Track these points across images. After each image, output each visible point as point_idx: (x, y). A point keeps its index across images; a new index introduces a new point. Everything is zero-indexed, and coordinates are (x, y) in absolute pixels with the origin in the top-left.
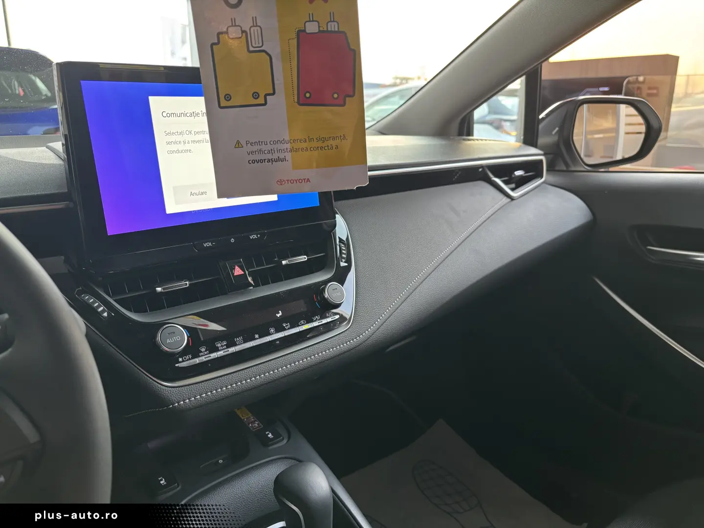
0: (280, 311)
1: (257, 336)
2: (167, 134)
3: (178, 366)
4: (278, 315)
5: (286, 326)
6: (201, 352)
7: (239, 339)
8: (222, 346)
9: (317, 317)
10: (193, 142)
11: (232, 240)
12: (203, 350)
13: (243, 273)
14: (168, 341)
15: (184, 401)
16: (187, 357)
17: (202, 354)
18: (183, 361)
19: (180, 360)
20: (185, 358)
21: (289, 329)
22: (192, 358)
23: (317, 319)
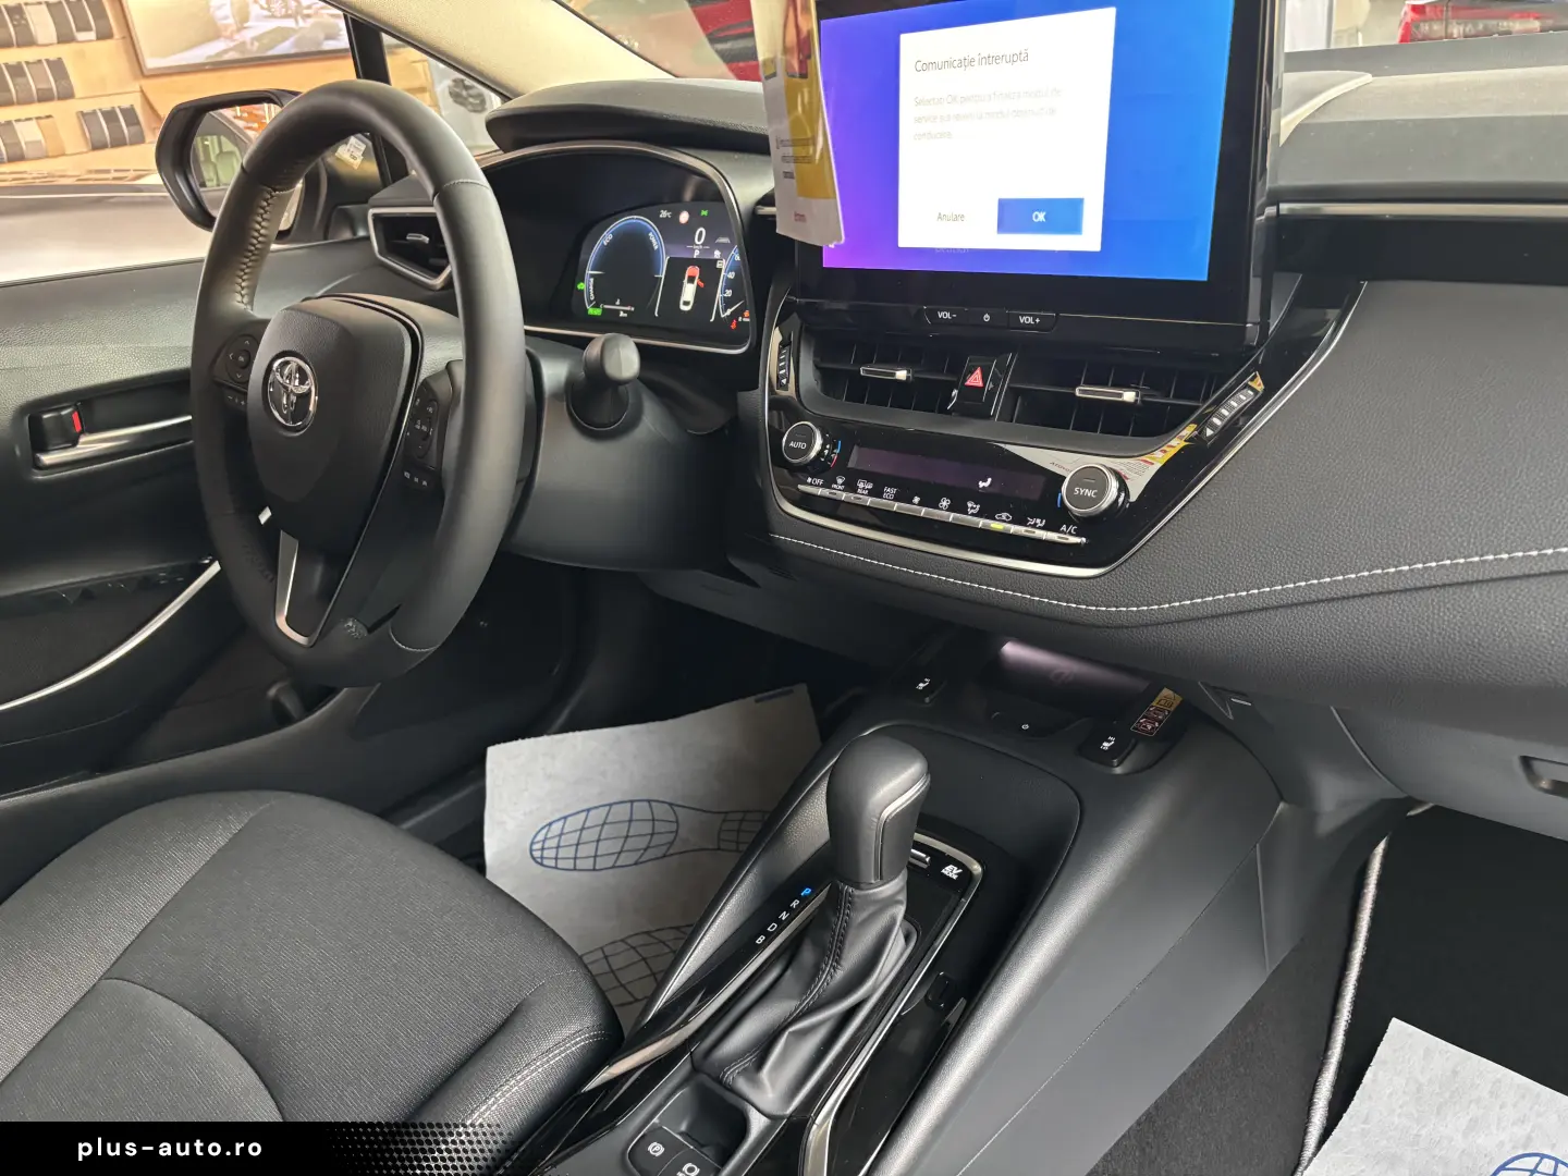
0: (990, 480)
1: (916, 500)
2: (918, 104)
3: (799, 487)
4: (981, 484)
5: (972, 508)
6: (836, 483)
7: (890, 491)
8: (864, 488)
9: (1038, 521)
10: (958, 117)
11: (987, 318)
12: (840, 481)
13: (981, 384)
16: (817, 481)
17: (835, 486)
18: (811, 484)
19: (809, 480)
20: (814, 481)
21: (973, 515)
23: (1036, 524)
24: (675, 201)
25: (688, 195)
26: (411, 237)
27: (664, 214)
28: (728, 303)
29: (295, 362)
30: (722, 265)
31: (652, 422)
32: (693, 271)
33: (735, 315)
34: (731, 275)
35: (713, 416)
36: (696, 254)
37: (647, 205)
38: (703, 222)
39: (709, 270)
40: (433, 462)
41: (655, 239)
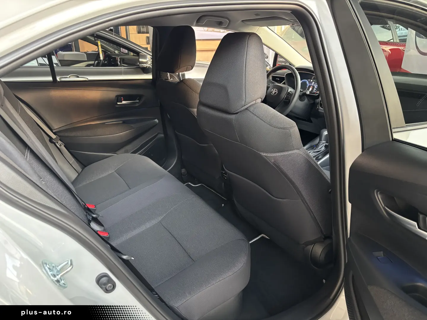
24: (311, 79)
25: (313, 78)
26: (277, 79)
27: (309, 80)
28: (315, 90)
29: (275, 89)
30: (315, 86)
31: (306, 101)
32: (312, 87)
33: (316, 92)
34: (316, 88)
35: (312, 102)
36: (312, 85)
37: (307, 79)
38: (314, 81)
39: (313, 87)
40: (289, 99)
41: (307, 83)
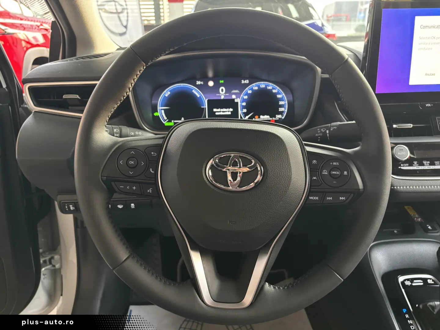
3: (400, 168)
6: (414, 164)
7: (437, 162)
8: (427, 164)
10: (435, 43)
14: (399, 153)
15: (400, 187)
16: (406, 165)
18: (403, 166)
19: (402, 165)
20: (405, 165)
22: (408, 166)
27: (199, 83)
30: (238, 100)
34: (244, 104)
36: (223, 97)
37: (188, 80)
39: (231, 103)
41: (197, 93)
